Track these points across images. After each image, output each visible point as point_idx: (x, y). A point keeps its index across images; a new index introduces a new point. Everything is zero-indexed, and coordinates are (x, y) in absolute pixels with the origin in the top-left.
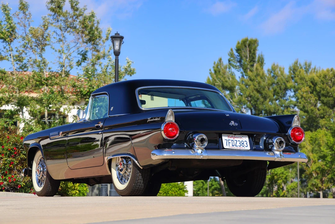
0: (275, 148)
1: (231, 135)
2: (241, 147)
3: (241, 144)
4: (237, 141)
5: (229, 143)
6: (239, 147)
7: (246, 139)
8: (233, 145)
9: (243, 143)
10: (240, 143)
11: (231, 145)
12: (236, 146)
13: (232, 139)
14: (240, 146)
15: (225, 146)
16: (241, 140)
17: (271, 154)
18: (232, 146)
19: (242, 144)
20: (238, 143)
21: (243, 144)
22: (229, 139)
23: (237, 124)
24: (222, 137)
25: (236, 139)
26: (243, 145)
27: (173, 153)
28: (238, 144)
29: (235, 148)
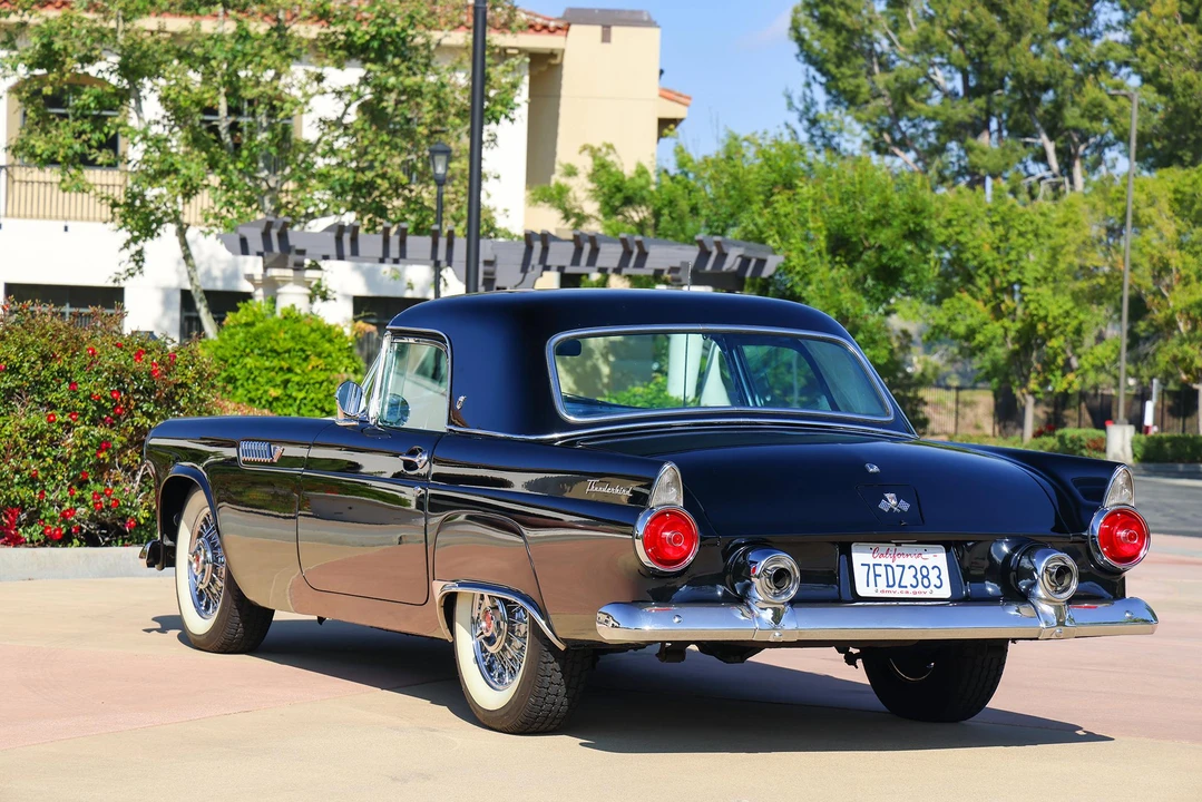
0: (1040, 592)
1: (883, 547)
2: (920, 588)
3: (919, 577)
4: (903, 567)
5: (876, 575)
6: (910, 589)
7: (937, 559)
8: (891, 583)
9: (925, 573)
10: (915, 577)
11: (882, 581)
12: (900, 586)
13: (888, 560)
14: (915, 584)
15: (862, 590)
16: (918, 563)
17: (1026, 610)
18: (888, 586)
19: (924, 577)
20: (909, 573)
21: (926, 577)
22: (878, 561)
23: (905, 506)
24: (854, 555)
25: (900, 560)
26: (926, 582)
27: (677, 620)
28: (908, 579)
29: (897, 593)
